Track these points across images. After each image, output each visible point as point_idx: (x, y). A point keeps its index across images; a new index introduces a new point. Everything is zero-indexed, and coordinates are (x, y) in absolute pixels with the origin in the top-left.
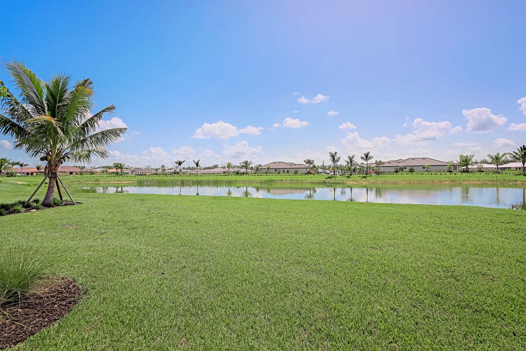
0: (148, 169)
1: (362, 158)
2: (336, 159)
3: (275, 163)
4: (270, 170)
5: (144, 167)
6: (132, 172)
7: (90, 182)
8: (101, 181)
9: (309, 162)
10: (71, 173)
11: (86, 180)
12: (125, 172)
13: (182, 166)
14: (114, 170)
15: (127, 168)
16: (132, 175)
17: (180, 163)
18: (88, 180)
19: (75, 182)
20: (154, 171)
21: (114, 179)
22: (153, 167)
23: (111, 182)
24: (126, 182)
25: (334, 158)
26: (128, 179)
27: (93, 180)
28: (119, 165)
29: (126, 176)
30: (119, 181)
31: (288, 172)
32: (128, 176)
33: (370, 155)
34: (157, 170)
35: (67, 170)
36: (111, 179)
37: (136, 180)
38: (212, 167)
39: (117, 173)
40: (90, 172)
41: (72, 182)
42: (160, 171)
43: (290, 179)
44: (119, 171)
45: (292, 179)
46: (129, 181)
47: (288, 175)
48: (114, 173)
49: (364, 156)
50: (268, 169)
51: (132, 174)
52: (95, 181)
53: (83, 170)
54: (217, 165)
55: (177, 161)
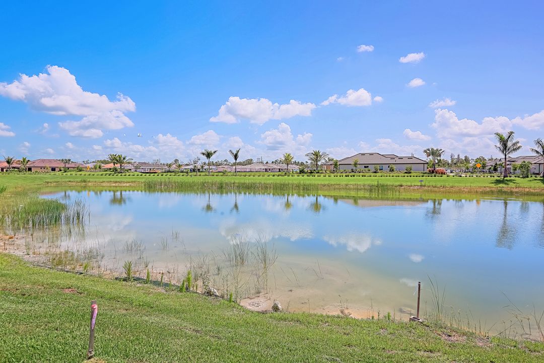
0: (156, 164)
2: (509, 144)
3: (363, 154)
4: (358, 166)
5: (151, 162)
6: (136, 168)
7: (74, 184)
8: (89, 182)
9: (434, 153)
10: (53, 169)
11: (68, 180)
12: (126, 168)
13: (213, 159)
14: (111, 166)
15: (129, 163)
16: (136, 173)
17: (209, 155)
18: (72, 180)
19: (51, 183)
20: (166, 167)
21: (110, 180)
22: (162, 162)
23: (104, 184)
24: (128, 184)
25: (505, 146)
26: (131, 180)
27: (79, 180)
28: (118, 158)
29: (128, 174)
30: (116, 182)
31: (392, 170)
32: (131, 174)
34: (170, 166)
35: (48, 165)
36: (104, 180)
37: (143, 180)
38: (244, 162)
39: (115, 170)
40: (77, 168)
41: (48, 183)
42: (173, 167)
43: (419, 184)
44: (118, 166)
45: (423, 183)
46: (132, 182)
47: (391, 175)
48: (110, 169)
50: (356, 164)
51: (136, 171)
52: (81, 181)
53: (67, 165)
54: (251, 160)
55: (204, 151)
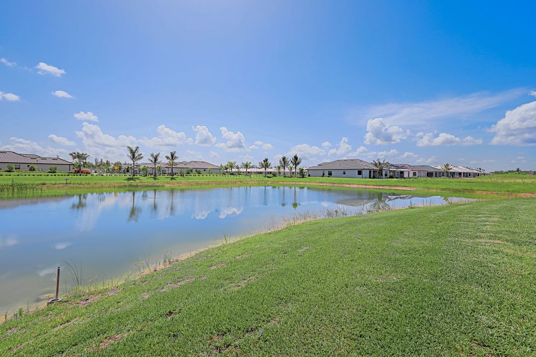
1: (167, 158)
25: (134, 155)
31: (32, 170)
33: (176, 155)
47: (32, 174)
49: (170, 156)
